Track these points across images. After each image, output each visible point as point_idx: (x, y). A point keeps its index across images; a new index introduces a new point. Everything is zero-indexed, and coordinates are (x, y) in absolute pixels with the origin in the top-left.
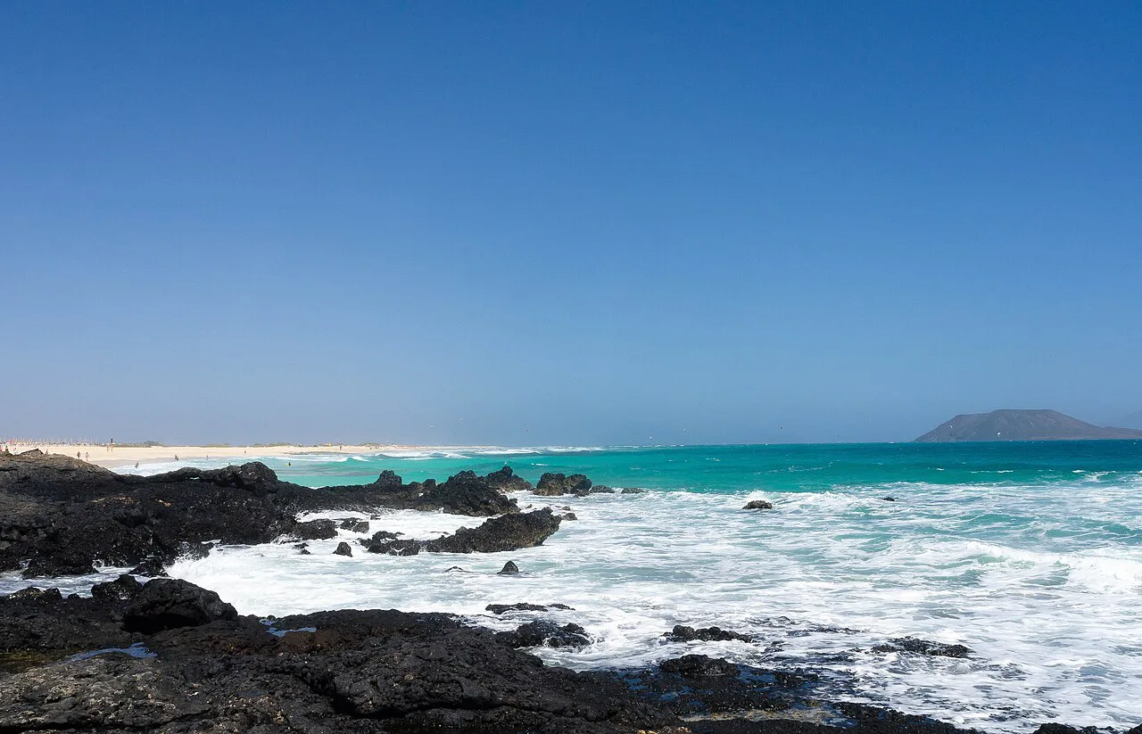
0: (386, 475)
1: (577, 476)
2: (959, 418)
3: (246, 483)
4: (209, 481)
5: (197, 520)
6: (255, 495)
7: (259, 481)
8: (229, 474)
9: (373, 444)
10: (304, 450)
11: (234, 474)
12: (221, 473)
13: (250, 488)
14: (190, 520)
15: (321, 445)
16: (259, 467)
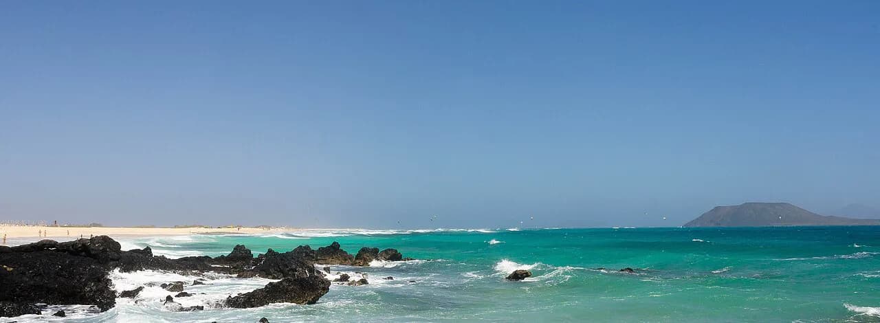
0: (238, 248)
1: (389, 250)
2: (717, 209)
3: (93, 252)
4: (64, 251)
5: (32, 283)
6: (99, 262)
7: (104, 251)
8: (80, 245)
9: (266, 226)
10: (209, 230)
11: (84, 245)
12: (73, 244)
13: (95, 257)
14: (26, 282)
15: (225, 227)
16: (105, 240)
